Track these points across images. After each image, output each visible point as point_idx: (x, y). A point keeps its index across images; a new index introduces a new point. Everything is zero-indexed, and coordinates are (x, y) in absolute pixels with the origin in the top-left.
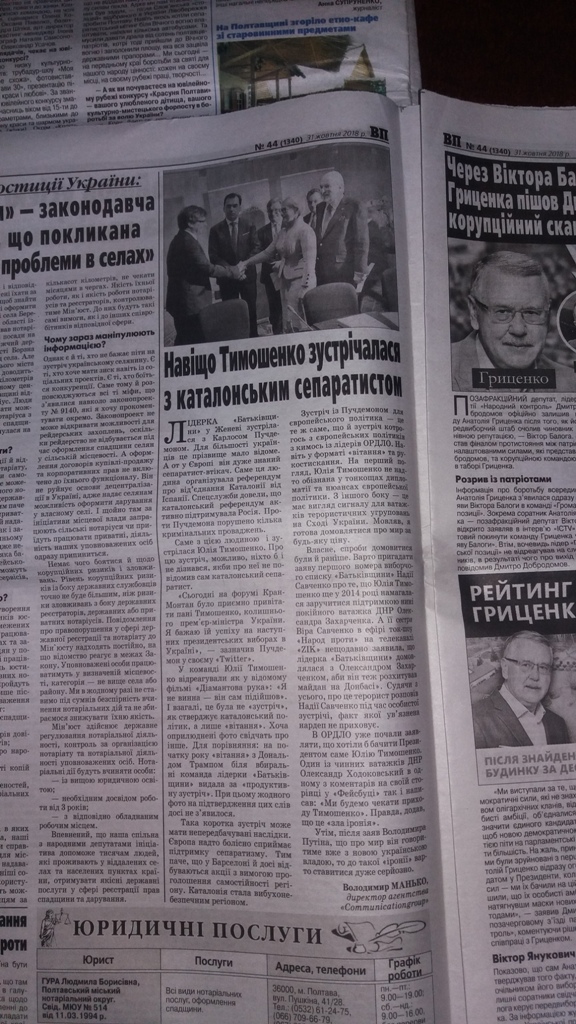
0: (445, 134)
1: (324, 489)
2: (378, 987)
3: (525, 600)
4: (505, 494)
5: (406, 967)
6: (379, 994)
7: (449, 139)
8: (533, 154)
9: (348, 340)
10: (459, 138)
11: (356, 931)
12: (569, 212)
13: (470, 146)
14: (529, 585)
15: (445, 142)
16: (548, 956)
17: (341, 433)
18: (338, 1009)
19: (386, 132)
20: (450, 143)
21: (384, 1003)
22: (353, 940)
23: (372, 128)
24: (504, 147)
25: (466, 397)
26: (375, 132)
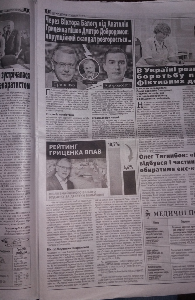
0: (45, 10)
1: (4, 116)
2: (14, 256)
3: (65, 149)
4: (60, 119)
5: (22, 251)
6: (14, 257)
7: (46, 11)
8: (74, 15)
9: (13, 72)
10: (50, 10)
11: (8, 240)
12: (84, 34)
13: (54, 13)
14: (66, 145)
15: (45, 12)
16: (63, 249)
17: (9, 99)
18: (2, 262)
19: (29, 10)
20: (47, 12)
21: (15, 260)
22: (7, 243)
23: (24, 8)
24: (65, 13)
25: (50, 90)
26: (25, 10)
